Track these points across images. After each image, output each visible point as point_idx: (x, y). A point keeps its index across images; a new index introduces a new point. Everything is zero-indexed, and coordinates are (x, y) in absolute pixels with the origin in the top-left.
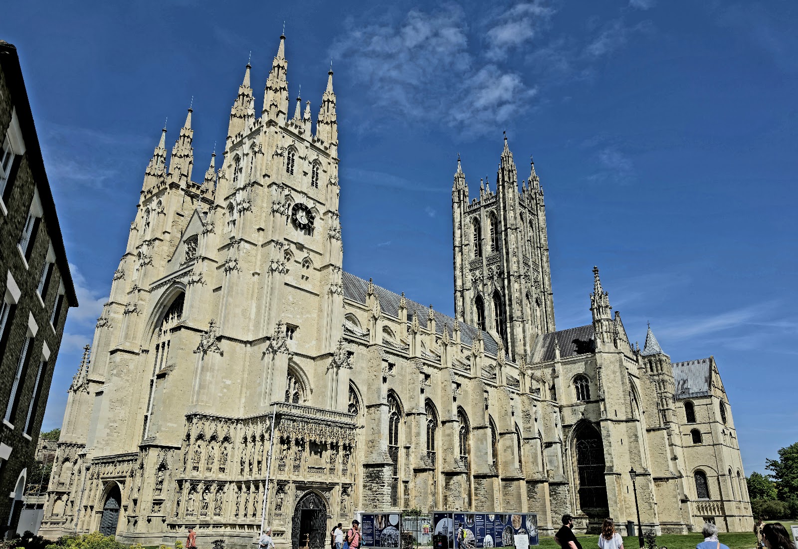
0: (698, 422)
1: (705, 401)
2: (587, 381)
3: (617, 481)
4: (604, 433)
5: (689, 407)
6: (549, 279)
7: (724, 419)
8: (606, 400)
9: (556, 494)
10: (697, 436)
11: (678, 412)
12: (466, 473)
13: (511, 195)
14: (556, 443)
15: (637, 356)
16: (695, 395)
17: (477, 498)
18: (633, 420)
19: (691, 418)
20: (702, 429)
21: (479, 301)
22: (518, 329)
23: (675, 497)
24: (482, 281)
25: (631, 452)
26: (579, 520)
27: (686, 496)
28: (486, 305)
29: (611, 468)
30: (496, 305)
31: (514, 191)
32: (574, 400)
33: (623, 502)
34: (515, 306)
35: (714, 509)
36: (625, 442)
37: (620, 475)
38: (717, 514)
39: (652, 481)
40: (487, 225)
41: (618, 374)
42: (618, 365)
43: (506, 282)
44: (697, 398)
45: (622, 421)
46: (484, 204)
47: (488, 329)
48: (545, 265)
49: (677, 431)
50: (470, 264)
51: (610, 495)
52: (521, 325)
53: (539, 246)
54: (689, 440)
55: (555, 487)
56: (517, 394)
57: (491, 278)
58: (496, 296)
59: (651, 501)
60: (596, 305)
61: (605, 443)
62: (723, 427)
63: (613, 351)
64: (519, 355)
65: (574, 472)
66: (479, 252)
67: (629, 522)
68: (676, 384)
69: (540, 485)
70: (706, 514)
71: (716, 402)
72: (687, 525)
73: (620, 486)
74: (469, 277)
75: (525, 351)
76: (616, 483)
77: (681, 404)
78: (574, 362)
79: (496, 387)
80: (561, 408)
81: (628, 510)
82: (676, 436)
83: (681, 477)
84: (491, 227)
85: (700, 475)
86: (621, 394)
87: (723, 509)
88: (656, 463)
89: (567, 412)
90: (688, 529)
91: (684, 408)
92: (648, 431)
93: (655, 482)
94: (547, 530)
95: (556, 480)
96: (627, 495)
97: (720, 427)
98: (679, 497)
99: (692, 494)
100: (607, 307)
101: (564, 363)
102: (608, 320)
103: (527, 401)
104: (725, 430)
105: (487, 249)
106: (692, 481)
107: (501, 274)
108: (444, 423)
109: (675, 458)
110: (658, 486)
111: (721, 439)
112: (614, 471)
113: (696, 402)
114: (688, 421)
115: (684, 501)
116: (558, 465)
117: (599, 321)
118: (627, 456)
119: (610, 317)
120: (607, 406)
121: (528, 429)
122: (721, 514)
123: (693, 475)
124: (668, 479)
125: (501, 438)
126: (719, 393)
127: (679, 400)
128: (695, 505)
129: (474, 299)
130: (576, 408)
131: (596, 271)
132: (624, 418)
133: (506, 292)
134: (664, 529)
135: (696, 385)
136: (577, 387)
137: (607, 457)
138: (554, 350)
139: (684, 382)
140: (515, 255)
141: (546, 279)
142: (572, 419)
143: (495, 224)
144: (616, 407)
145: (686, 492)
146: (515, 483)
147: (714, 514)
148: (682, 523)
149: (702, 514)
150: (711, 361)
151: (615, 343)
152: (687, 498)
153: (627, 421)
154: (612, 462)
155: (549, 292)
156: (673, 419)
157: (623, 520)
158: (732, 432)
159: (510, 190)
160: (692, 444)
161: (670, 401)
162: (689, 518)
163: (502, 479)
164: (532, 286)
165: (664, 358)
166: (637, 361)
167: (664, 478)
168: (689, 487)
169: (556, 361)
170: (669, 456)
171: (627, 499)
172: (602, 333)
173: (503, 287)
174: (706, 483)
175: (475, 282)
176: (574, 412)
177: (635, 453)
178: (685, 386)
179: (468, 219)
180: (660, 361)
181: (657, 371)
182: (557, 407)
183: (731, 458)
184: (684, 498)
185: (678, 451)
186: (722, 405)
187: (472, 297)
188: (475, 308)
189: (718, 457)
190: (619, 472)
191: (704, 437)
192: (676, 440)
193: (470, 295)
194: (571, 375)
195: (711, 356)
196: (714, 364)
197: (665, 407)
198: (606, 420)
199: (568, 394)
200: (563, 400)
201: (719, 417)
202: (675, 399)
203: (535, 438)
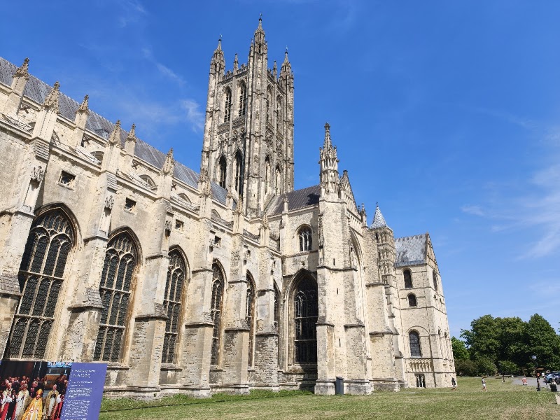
0: (414, 287)
1: (420, 269)
2: (310, 232)
3: (328, 333)
4: (320, 281)
5: (407, 274)
6: (292, 151)
7: (436, 286)
8: (325, 248)
9: (263, 346)
10: (412, 300)
11: (398, 279)
12: (100, 309)
13: (259, 66)
14: (268, 290)
15: (362, 217)
16: (412, 264)
17: (134, 347)
18: (351, 269)
19: (409, 283)
20: (417, 293)
21: (222, 161)
22: (253, 185)
23: (389, 352)
24: (227, 142)
25: (346, 302)
26: (290, 376)
27: (400, 352)
28: (229, 163)
29: (324, 318)
30: (237, 165)
31: (262, 62)
32: (298, 250)
33: (334, 357)
34: (254, 164)
35: (425, 366)
36: (342, 291)
37: (333, 326)
38: (427, 371)
39: (369, 336)
40: (237, 93)
41: (340, 223)
42: (340, 215)
43: (248, 141)
44: (413, 266)
45: (340, 270)
46: (236, 74)
47: (227, 187)
48: (289, 137)
49: (396, 295)
50: (219, 127)
51: (320, 348)
52: (257, 182)
53: (285, 119)
54: (406, 303)
55: (262, 338)
56: (228, 233)
57: (235, 140)
58: (239, 156)
59: (363, 355)
60: (324, 157)
61: (320, 290)
62: (435, 293)
63: (336, 201)
64: (251, 209)
65: (290, 325)
66: (228, 118)
67: (337, 378)
68: (398, 254)
69: (239, 335)
70: (417, 371)
71: (430, 271)
72: (399, 381)
73: (331, 338)
74: (217, 139)
75: (258, 205)
76: (327, 334)
77: (400, 271)
78: (300, 214)
79: (198, 220)
80: (283, 259)
81: (338, 365)
82: (395, 299)
83: (397, 334)
84: (240, 95)
85: (414, 334)
86: (341, 242)
87: (432, 365)
88: (373, 318)
89: (289, 262)
90: (401, 385)
91: (403, 276)
92: (368, 286)
93: (371, 337)
94: (239, 388)
95: (264, 331)
96: (338, 349)
97: (433, 293)
98: (393, 353)
99: (407, 352)
100: (334, 159)
101: (290, 215)
102: (334, 171)
103: (238, 242)
104: (437, 296)
105: (235, 113)
106: (407, 341)
107: (243, 135)
108: (86, 241)
109: (392, 316)
110: (373, 341)
111: (434, 303)
112: (327, 322)
113: (413, 270)
114: (406, 287)
115: (398, 357)
116: (269, 315)
117: (326, 172)
118: (343, 306)
119: (336, 168)
120: (326, 253)
121: (235, 272)
122: (430, 371)
123: (407, 335)
124: (383, 334)
125: (193, 277)
126: (432, 264)
127: (399, 268)
128: (408, 362)
129: (219, 160)
130: (297, 258)
131: (327, 127)
132: (341, 267)
133: (247, 150)
134: (377, 385)
135: (414, 255)
136: (301, 239)
137: (321, 307)
138: (283, 203)
139: (404, 253)
140: (257, 117)
141: (289, 150)
142: (292, 270)
143: (244, 90)
144: (335, 256)
145: (401, 349)
146: (200, 329)
147: (424, 371)
148: (395, 379)
149: (414, 371)
150: (426, 237)
151: (339, 193)
152: (401, 354)
153: (345, 270)
154: (325, 311)
155: (291, 162)
156: (393, 283)
157: (332, 376)
158: (442, 298)
159: (259, 60)
160: (408, 306)
161: (392, 268)
162: (402, 375)
163: (186, 326)
164: (274, 152)
165: (388, 231)
166: (362, 221)
167: (380, 333)
168: (404, 344)
169: (283, 213)
170: (387, 315)
171: (338, 353)
172: (327, 183)
173: (245, 147)
174: (419, 342)
175: (221, 144)
176: (295, 262)
177: (350, 304)
178: (404, 256)
179: (221, 88)
180: (385, 233)
181: (382, 241)
182: (279, 257)
183: (441, 321)
184: (399, 355)
185: (396, 313)
186: (434, 274)
187: (217, 157)
188: (219, 168)
189: (430, 319)
190: (332, 323)
191: (419, 301)
192: (395, 303)
193: (215, 156)
194: (296, 226)
195: (428, 232)
196: (429, 239)
197: (387, 273)
198: (322, 267)
199: (291, 244)
200: (286, 251)
201: (432, 284)
202: (396, 267)
203: (241, 281)
